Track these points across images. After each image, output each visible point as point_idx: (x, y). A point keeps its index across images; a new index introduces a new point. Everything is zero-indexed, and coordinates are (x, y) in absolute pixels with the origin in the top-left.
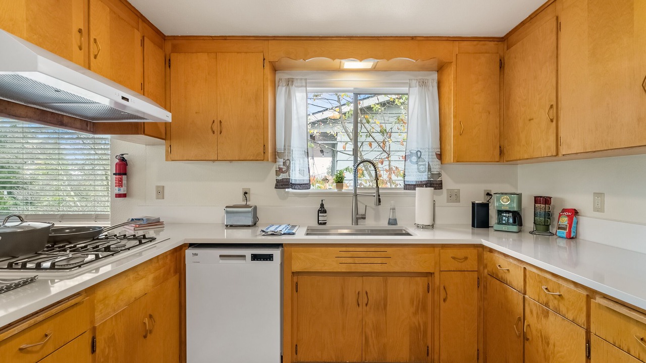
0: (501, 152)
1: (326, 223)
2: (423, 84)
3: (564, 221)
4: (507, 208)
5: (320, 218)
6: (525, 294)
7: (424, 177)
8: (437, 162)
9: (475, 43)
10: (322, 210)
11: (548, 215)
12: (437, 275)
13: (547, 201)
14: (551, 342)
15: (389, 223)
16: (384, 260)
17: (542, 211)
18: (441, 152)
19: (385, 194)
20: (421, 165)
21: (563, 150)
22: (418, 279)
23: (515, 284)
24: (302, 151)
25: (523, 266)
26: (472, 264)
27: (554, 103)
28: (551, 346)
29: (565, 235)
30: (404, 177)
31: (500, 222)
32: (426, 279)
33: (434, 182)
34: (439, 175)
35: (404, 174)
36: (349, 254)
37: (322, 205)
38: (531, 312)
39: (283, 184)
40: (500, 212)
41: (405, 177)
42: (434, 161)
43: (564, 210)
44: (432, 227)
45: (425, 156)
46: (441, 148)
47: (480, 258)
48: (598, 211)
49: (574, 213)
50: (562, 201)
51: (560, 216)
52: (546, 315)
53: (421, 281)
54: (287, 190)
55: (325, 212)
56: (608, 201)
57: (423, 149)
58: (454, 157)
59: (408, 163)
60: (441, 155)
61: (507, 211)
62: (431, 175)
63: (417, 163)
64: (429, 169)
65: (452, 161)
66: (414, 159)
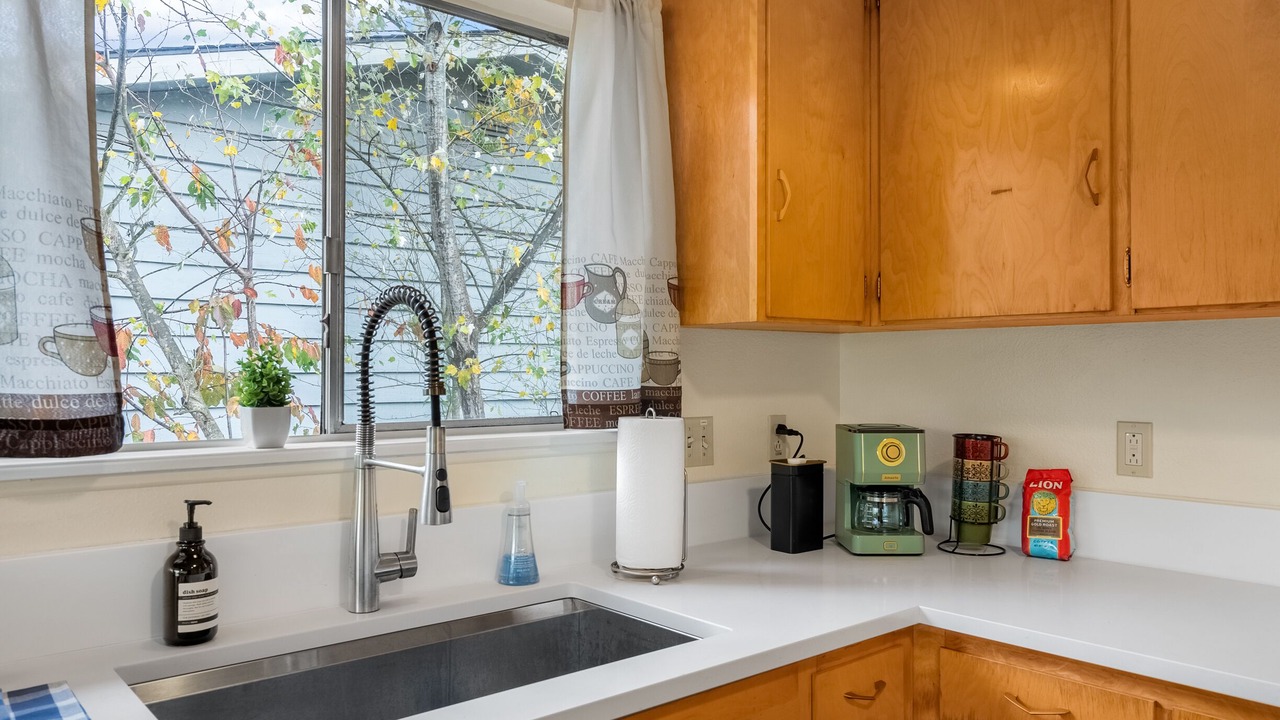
1: (214, 629)
3: (1041, 506)
4: (898, 479)
5: (185, 610)
7: (628, 377)
8: (672, 315)
10: (192, 561)
11: (993, 493)
13: (996, 448)
15: (505, 580)
17: (985, 481)
18: (680, 278)
20: (627, 326)
24: (71, 222)
29: (1052, 553)
30: (563, 374)
33: (658, 394)
34: (675, 365)
35: (563, 363)
37: (192, 534)
40: (859, 492)
41: (569, 377)
42: (662, 314)
43: (1035, 476)
45: (638, 293)
46: (679, 267)
48: (1133, 474)
49: (1062, 482)
51: (1028, 491)
55: (210, 569)
57: (631, 263)
58: (762, 300)
59: (577, 315)
60: (682, 292)
61: (881, 490)
62: (651, 366)
63: (610, 318)
64: (646, 341)
65: (753, 315)
66: (604, 300)
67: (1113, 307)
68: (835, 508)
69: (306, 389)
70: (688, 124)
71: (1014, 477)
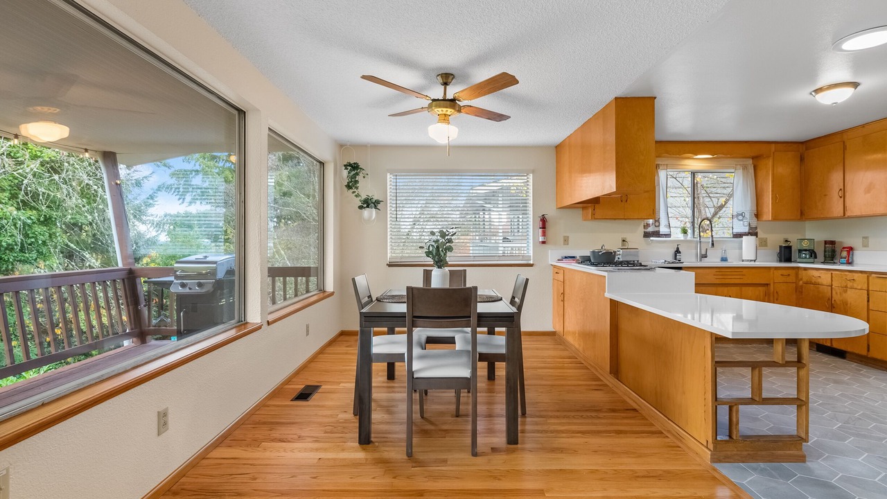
0: (802, 214)
1: (681, 260)
2: (745, 168)
3: (844, 254)
4: (807, 248)
6: (832, 286)
7: (746, 230)
8: (755, 219)
9: (785, 145)
10: (678, 251)
11: (834, 251)
12: (772, 285)
13: (833, 243)
14: (849, 303)
15: (722, 261)
16: (741, 277)
17: (830, 249)
18: (757, 213)
19: (717, 241)
20: (746, 221)
21: (848, 214)
22: (760, 288)
23: (825, 283)
25: (830, 272)
26: (792, 279)
27: (842, 188)
28: (849, 305)
29: (845, 262)
30: (732, 229)
31: (800, 257)
32: (764, 288)
33: (752, 232)
34: (756, 228)
35: (732, 227)
36: (721, 273)
37: (678, 248)
38: (836, 293)
39: (647, 235)
40: (800, 251)
42: (753, 219)
43: (844, 248)
44: (755, 261)
45: (747, 215)
46: (757, 211)
47: (797, 275)
48: (866, 247)
49: (850, 249)
50: (841, 243)
51: (842, 251)
52: (846, 292)
53: (762, 289)
54: (651, 238)
55: (680, 253)
56: (871, 241)
57: (746, 211)
58: (772, 216)
59: (735, 220)
60: (758, 215)
61: (806, 250)
62: (751, 228)
63: (742, 220)
64: (750, 224)
65: (770, 219)
66: (740, 217)
67: (844, 215)
68: (795, 255)
69: (690, 231)
70: (759, 186)
71: (838, 250)
